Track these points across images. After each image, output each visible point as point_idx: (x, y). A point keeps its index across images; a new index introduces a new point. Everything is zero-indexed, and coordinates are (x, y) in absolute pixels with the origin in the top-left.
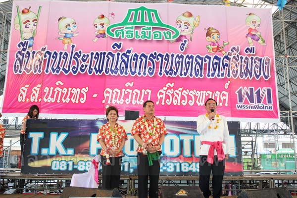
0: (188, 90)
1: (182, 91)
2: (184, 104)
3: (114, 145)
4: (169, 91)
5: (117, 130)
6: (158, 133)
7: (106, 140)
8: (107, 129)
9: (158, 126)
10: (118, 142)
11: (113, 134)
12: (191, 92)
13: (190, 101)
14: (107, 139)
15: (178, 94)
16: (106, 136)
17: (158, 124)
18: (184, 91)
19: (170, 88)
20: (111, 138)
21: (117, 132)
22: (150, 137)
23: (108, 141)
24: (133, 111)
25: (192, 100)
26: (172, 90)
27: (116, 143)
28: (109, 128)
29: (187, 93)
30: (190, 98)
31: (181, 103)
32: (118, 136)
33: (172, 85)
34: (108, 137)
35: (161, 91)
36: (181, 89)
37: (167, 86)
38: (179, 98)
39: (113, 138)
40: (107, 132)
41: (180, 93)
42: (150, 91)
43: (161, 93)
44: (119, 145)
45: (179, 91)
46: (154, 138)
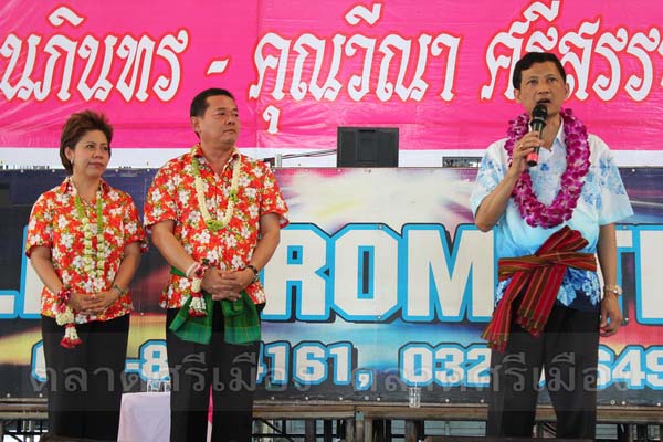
0: (622, 33)
1: (596, 38)
2: (607, 96)
3: (92, 275)
4: (538, 36)
5: (106, 213)
6: (251, 223)
7: (57, 254)
8: (65, 211)
9: (251, 193)
10: (112, 258)
11: (88, 229)
12: (639, 38)
13: (634, 80)
14: (63, 249)
15: (579, 52)
16: (58, 236)
17: (252, 185)
18: (607, 37)
19: (540, 25)
20: (78, 246)
21: (105, 219)
22: (215, 242)
23: (69, 258)
24: (372, 131)
25: (641, 74)
26: (553, 32)
27: (101, 264)
28: (71, 202)
29: (619, 47)
30: (631, 66)
31: (589, 89)
32: (107, 236)
33: (551, 14)
34: (67, 240)
35: (503, 38)
36: (590, 28)
37: (528, 14)
38: (582, 69)
39: (88, 243)
40: (63, 222)
41: (587, 45)
42: (453, 43)
43: (502, 50)
44: (111, 274)
45: (585, 36)
46: (231, 242)
